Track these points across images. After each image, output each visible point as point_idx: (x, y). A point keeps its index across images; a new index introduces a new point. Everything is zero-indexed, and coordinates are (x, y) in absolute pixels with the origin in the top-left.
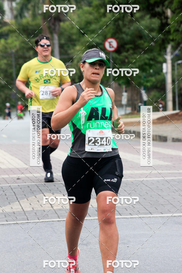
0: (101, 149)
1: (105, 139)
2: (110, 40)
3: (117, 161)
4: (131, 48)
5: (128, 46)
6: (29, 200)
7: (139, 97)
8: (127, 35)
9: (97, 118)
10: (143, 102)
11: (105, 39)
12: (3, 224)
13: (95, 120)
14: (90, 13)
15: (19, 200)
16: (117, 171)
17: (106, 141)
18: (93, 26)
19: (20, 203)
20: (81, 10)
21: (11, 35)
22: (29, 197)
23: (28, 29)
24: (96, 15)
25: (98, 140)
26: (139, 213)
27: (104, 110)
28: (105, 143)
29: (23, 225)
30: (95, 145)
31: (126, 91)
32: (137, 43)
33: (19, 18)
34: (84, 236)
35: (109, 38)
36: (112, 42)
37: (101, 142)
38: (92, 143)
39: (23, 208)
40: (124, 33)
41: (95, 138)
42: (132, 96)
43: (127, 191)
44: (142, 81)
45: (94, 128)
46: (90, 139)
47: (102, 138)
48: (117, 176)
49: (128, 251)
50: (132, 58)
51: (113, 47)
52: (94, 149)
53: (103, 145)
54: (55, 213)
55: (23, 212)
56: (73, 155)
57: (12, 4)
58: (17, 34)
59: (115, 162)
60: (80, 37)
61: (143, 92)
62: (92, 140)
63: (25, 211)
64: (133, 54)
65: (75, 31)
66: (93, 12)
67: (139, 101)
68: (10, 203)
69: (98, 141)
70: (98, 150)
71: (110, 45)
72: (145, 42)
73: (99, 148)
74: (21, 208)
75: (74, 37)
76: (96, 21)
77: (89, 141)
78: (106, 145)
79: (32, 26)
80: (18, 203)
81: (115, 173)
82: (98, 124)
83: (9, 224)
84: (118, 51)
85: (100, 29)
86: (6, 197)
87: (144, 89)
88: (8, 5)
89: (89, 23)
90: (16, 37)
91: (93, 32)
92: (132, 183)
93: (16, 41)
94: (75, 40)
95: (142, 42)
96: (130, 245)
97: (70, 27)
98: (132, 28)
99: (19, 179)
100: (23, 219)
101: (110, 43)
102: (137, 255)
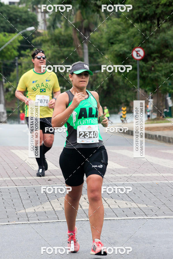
0: (90, 141)
1: (92, 133)
2: (137, 49)
3: (103, 151)
4: (157, 56)
5: (154, 55)
6: (60, 200)
7: (164, 102)
8: (154, 44)
9: (86, 117)
10: (168, 108)
11: (133, 48)
12: (35, 223)
13: (84, 118)
14: (119, 24)
15: (50, 200)
16: (103, 160)
17: (94, 135)
18: (121, 36)
19: (51, 203)
20: (110, 21)
21: (44, 44)
22: (59, 198)
23: (59, 39)
24: (124, 25)
25: (87, 133)
26: (164, 213)
27: (91, 109)
28: (93, 136)
29: (53, 224)
30: (85, 138)
31: (152, 98)
32: (163, 53)
33: (52, 29)
34: (111, 236)
35: (136, 48)
36: (139, 51)
37: (89, 135)
38: (83, 136)
39: (54, 208)
40: (151, 42)
41: (84, 132)
42: (158, 102)
43: (153, 193)
44: (168, 88)
45: (83, 125)
46: (80, 133)
47: (90, 132)
48: (102, 164)
49: (154, 250)
50: (158, 67)
51: (140, 56)
52: (84, 141)
53: (91, 137)
54: (84, 213)
55: (54, 212)
56: (68, 147)
57: (45, 16)
58: (49, 44)
59: (101, 152)
60: (109, 46)
61: (169, 98)
62: (82, 134)
63: (56, 211)
64: (159, 62)
65: (104, 41)
66: (122, 22)
67: (164, 107)
68: (42, 203)
69: (87, 135)
70: (87, 142)
71: (137, 54)
72: (171, 51)
73: (88, 140)
74: (52, 207)
75: (103, 46)
76: (124, 31)
77: (80, 135)
78: (94, 137)
79: (64, 36)
80: (49, 203)
81: (101, 161)
82: (86, 121)
83: (40, 223)
84: (145, 59)
85: (128, 38)
86: (38, 197)
87: (170, 96)
88: (42, 16)
89: (117, 33)
90: (49, 46)
91: (121, 41)
92: (158, 186)
93: (48, 50)
94: (104, 50)
95: (168, 51)
96: (156, 245)
97: (99, 36)
98: (159, 38)
99: (50, 180)
100: (54, 219)
101: (137, 52)
102: (163, 255)
